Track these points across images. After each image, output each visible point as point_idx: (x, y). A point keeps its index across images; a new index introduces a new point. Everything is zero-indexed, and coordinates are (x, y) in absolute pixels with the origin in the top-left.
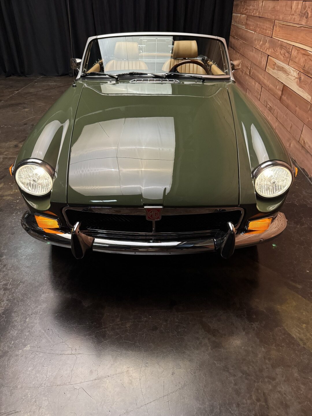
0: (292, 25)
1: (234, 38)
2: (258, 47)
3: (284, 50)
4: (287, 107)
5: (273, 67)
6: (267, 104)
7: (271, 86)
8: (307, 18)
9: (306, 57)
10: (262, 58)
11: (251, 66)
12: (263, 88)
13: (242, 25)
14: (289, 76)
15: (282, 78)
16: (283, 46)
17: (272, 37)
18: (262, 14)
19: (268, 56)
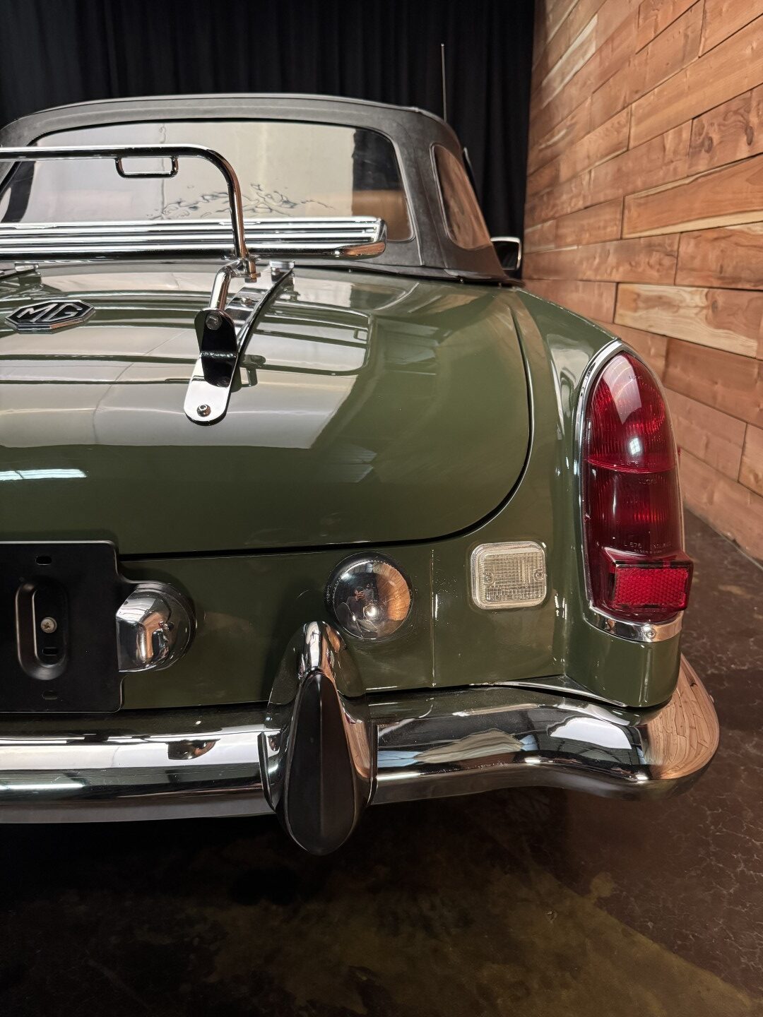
0: (670, 186)
1: (533, 280)
2: (589, 274)
3: (658, 254)
5: (633, 305)
8: (709, 150)
9: (723, 244)
10: (601, 295)
13: (549, 244)
14: (682, 311)
15: (663, 322)
16: (655, 245)
17: (621, 239)
18: (592, 198)
19: (616, 285)
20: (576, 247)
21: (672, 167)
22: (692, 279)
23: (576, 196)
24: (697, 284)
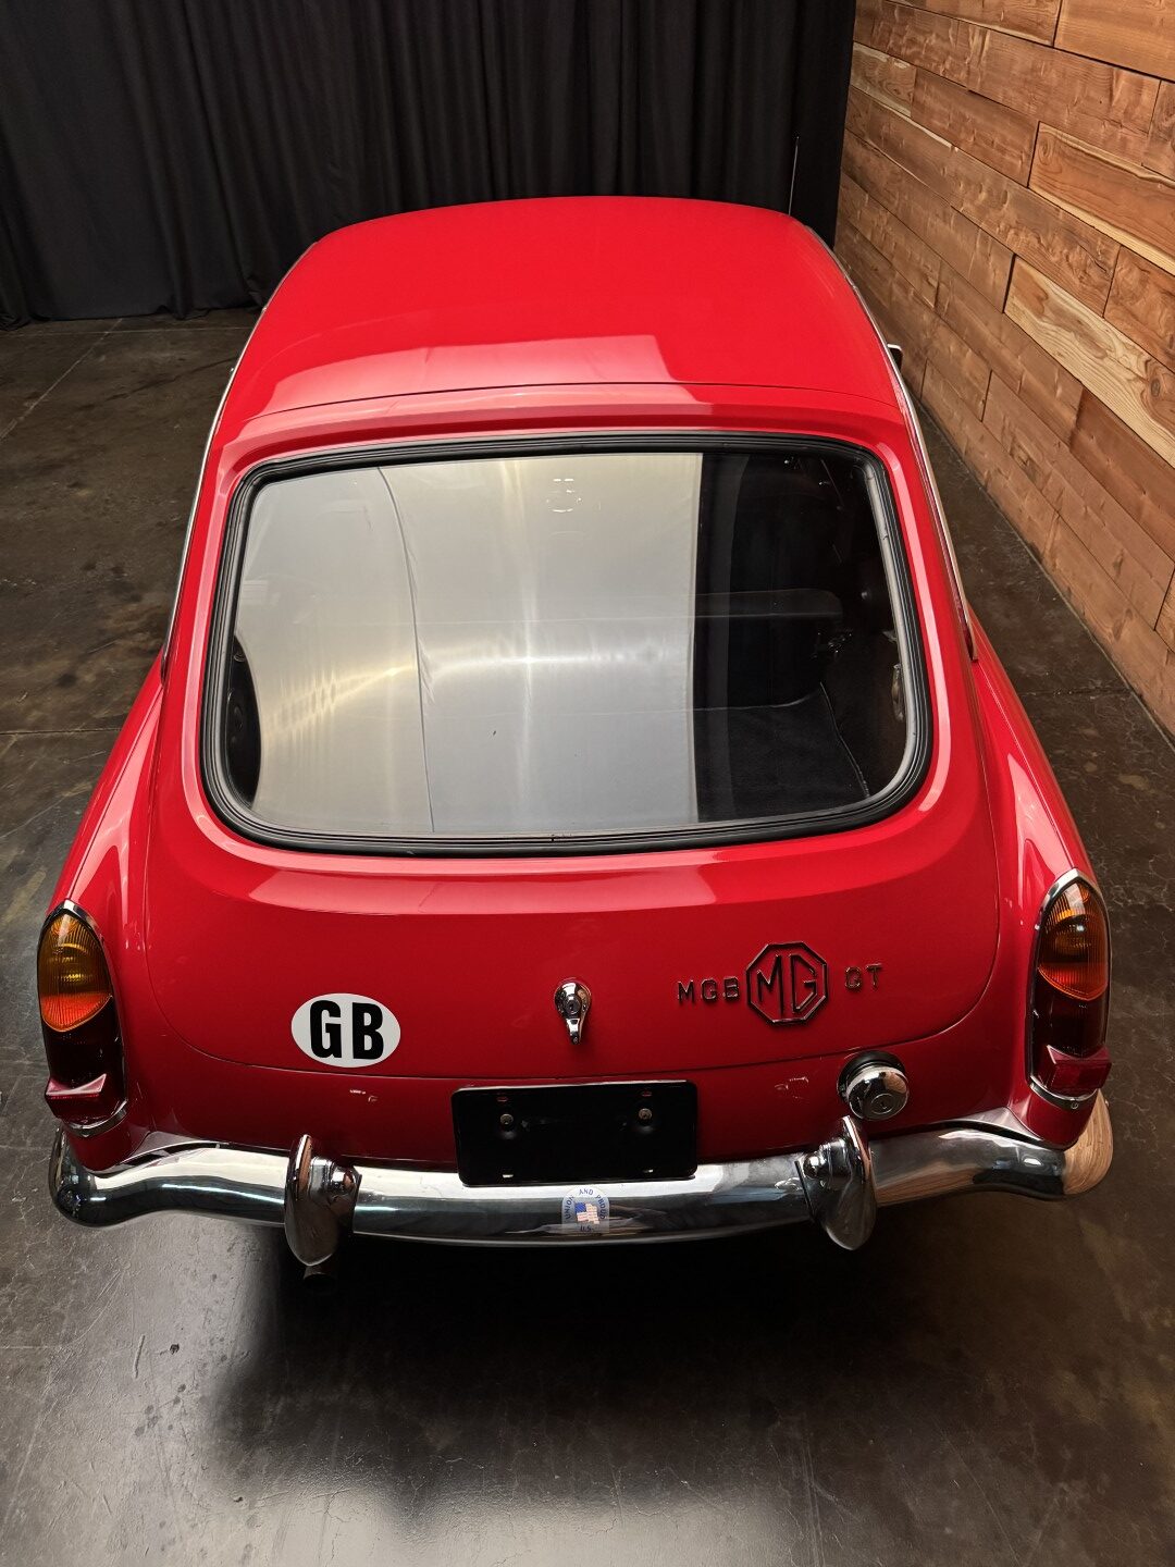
0: (1113, 158)
1: (864, 143)
2: (967, 207)
3: (1084, 253)
4: (1104, 480)
5: (1036, 305)
6: (1017, 448)
7: (1028, 377)
10: (987, 257)
11: (943, 279)
12: (994, 375)
13: (899, 103)
14: (1107, 362)
16: (1079, 236)
17: (1028, 187)
18: (982, 83)
19: (1011, 255)
20: (949, 145)
21: (1121, 132)
22: (1129, 327)
23: (955, 56)
24: (1134, 338)
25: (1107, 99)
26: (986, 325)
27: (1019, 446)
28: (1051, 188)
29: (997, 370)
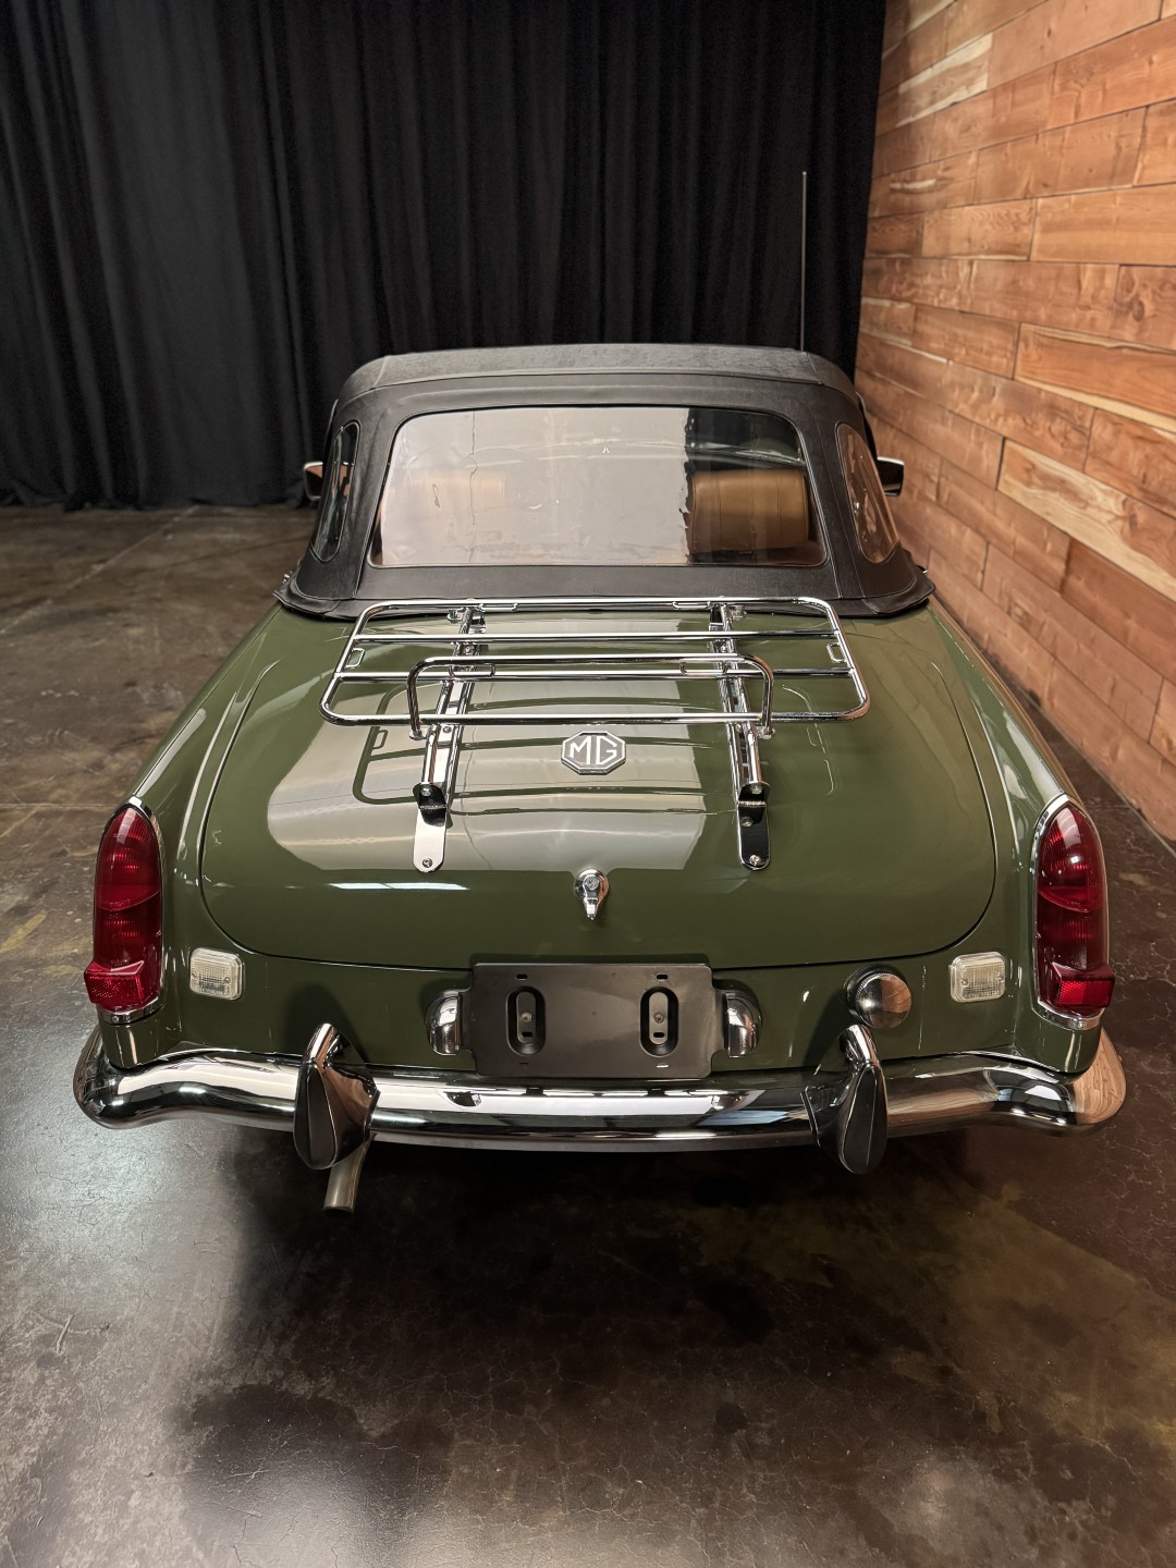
0: (1084, 339)
1: (872, 376)
2: (963, 408)
3: (1064, 423)
4: (1092, 615)
5: (1025, 476)
6: (1012, 604)
7: (1021, 541)
8: (1139, 317)
9: (1149, 449)
10: (980, 445)
11: (943, 473)
12: (991, 547)
13: (901, 337)
14: (1090, 511)
15: (1066, 516)
16: (1059, 409)
17: (1013, 379)
18: (972, 303)
19: (1001, 439)
20: (944, 360)
21: (1089, 314)
22: (1107, 475)
23: (947, 288)
24: (1112, 483)
25: (1075, 291)
26: (982, 502)
27: (1016, 605)
28: (1032, 375)
29: (994, 541)
